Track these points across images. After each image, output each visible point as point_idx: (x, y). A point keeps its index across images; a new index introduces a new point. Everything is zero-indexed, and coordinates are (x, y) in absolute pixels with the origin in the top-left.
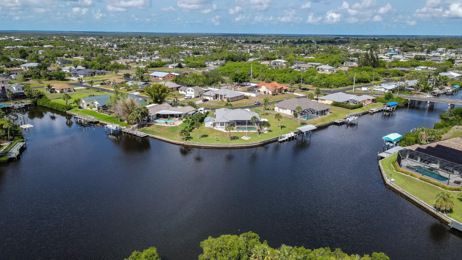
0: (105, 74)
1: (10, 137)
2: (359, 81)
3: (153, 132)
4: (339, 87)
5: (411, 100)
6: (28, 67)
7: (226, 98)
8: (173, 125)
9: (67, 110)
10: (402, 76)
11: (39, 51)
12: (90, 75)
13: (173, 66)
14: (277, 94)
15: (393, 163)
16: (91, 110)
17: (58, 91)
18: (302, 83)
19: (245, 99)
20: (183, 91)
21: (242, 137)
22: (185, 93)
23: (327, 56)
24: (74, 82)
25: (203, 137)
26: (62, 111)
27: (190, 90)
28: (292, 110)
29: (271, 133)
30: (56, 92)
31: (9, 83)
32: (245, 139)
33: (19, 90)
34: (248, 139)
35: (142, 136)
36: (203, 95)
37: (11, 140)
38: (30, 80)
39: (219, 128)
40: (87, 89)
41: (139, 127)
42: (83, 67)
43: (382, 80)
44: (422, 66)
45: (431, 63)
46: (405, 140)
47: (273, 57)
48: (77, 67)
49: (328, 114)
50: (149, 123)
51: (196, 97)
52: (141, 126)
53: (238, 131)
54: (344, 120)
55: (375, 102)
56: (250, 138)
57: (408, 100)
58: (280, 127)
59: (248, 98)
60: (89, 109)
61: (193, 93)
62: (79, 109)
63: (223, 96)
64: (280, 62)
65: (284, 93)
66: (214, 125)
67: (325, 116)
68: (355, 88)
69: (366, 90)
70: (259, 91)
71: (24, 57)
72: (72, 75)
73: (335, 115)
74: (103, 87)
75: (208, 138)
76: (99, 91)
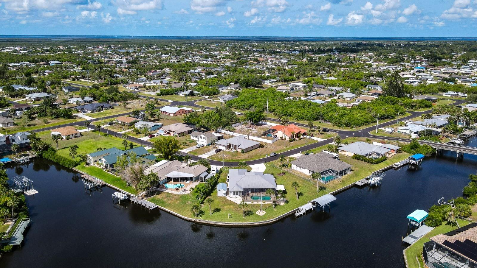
0: (113, 108)
1: (14, 214)
2: (382, 118)
3: (162, 203)
4: (361, 125)
5: (439, 149)
6: (34, 98)
7: (240, 149)
8: (184, 193)
9: (74, 167)
10: (429, 107)
11: (46, 71)
12: (98, 110)
13: (184, 94)
14: (295, 140)
15: (419, 257)
16: (98, 167)
17: (64, 138)
18: (322, 120)
19: (260, 148)
20: (195, 137)
21: (258, 212)
22: (197, 139)
23: (348, 76)
24: (80, 120)
25: (215, 211)
26: (69, 168)
27: (203, 138)
28: (310, 170)
29: (287, 205)
30: (62, 139)
31: (14, 125)
32: (260, 215)
33: (24, 139)
34: (263, 214)
35: (151, 209)
36: (216, 144)
37: (15, 217)
38: (36, 119)
39: (232, 198)
40: (94, 131)
41: (147, 195)
42: (90, 97)
43: (408, 114)
44: (451, 91)
45: (460, 87)
46: (432, 220)
47: (291, 78)
48: (84, 98)
49: (349, 173)
50: (159, 189)
51: (209, 145)
52: (150, 194)
53: (252, 202)
54: (366, 182)
55: (399, 152)
56: (265, 212)
57: (435, 148)
58: (297, 194)
59: (263, 147)
60: (96, 165)
61: (206, 141)
62: (86, 166)
63: (237, 147)
64: (298, 86)
65: (302, 138)
66: (227, 193)
67: (346, 176)
68: (379, 126)
69: (390, 131)
70: (276, 136)
71: (29, 83)
72: (79, 110)
73: (356, 175)
74: (111, 129)
75: (220, 213)
76: (106, 135)
